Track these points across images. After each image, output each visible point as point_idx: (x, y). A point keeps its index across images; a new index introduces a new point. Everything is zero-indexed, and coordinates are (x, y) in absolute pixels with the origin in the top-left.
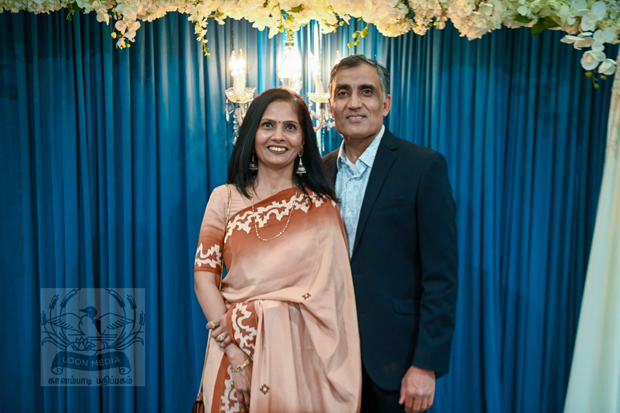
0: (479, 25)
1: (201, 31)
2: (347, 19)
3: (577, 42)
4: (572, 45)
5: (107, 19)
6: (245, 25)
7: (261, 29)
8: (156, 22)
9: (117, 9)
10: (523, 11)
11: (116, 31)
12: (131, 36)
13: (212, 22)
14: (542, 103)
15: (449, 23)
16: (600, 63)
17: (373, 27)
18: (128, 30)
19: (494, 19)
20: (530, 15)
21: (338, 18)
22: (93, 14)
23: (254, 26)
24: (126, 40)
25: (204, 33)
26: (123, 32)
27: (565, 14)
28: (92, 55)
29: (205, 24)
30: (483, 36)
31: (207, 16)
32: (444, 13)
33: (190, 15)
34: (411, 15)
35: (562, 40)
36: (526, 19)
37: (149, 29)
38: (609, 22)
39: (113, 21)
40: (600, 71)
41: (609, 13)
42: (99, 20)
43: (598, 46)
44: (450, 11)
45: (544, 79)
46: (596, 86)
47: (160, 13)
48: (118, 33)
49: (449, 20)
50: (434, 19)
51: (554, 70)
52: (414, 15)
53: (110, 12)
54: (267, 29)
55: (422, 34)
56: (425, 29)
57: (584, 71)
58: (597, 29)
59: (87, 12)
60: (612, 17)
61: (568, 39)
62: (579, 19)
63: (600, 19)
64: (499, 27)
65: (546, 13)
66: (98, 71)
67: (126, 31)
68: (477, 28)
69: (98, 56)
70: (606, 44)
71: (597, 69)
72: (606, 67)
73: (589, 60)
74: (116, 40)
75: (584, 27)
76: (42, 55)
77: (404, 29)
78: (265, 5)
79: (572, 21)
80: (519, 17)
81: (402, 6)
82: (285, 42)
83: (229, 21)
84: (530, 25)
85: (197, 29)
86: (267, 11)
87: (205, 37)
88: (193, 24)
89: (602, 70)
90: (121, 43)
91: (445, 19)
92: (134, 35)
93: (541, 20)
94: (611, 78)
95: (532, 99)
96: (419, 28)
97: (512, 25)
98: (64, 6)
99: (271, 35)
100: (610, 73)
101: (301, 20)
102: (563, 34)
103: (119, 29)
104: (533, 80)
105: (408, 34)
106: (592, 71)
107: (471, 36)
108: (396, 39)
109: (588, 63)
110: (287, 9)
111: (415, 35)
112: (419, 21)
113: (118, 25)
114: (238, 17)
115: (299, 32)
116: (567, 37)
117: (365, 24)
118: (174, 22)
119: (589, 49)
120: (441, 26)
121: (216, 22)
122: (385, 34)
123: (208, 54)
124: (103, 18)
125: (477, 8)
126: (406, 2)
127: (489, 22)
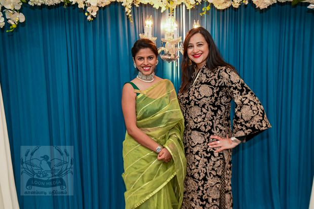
0: (266, 1)
1: (128, 10)
2: (200, 1)
5: (83, 6)
6: (149, 6)
7: (157, 8)
8: (105, 7)
9: (87, 1)
12: (94, 14)
13: (133, 5)
17: (212, 5)
21: (195, 1)
22: (77, 4)
23: (154, 7)
25: (130, 11)
26: (90, 13)
28: (74, 25)
29: (130, 7)
30: (268, 7)
31: (131, 3)
33: (122, 3)
35: (308, 7)
37: (102, 10)
39: (86, 7)
42: (79, 6)
47: (108, 3)
48: (88, 13)
53: (84, 3)
54: (160, 8)
55: (237, 7)
56: (238, 5)
59: (74, 3)
64: (276, 2)
67: (92, 12)
68: (265, 3)
74: (87, 17)
77: (228, 5)
82: (169, 14)
83: (141, 4)
84: (291, 1)
85: (126, 9)
87: (130, 13)
88: (123, 8)
90: (89, 18)
92: (96, 13)
96: (236, 4)
97: (281, 1)
98: (62, 1)
99: (162, 11)
101: (177, 3)
102: (309, 4)
103: (88, 11)
105: (229, 7)
107: (262, 7)
108: (223, 10)
111: (233, 8)
112: (235, 1)
113: (89, 9)
114: (145, 3)
115: (177, 8)
116: (311, 5)
117: (209, 3)
120: (246, 3)
122: (218, 8)
123: (132, 21)
124: (81, 6)
127: (272, 1)
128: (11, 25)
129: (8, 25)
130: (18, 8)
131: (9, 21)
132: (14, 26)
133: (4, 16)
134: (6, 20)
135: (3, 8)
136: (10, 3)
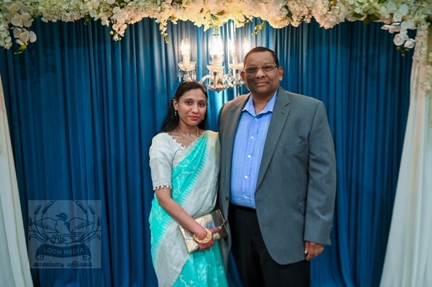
0: (331, 20)
1: (163, 29)
2: (251, 19)
3: (391, 29)
4: (388, 31)
5: (107, 23)
6: (189, 24)
7: (199, 26)
8: (136, 24)
9: (113, 17)
10: (358, 11)
11: (113, 30)
12: (122, 33)
13: (169, 23)
14: (370, 67)
15: (313, 19)
16: (405, 41)
17: (267, 23)
18: (120, 29)
19: (340, 16)
20: (362, 13)
21: (245, 17)
22: (100, 20)
23: (195, 24)
24: (119, 36)
25: (165, 29)
26: (117, 31)
27: (383, 11)
28: (99, 46)
29: (165, 24)
30: (334, 26)
31: (166, 20)
32: (310, 13)
33: (156, 19)
34: (290, 15)
35: (382, 28)
36: (360, 16)
37: (132, 29)
38: (410, 16)
39: (111, 25)
40: (405, 46)
41: (410, 11)
42: (103, 24)
43: (404, 31)
44: (313, 11)
45: (371, 52)
46: (403, 55)
47: (139, 19)
48: (114, 31)
49: (313, 17)
50: (304, 17)
51: (377, 47)
52: (292, 15)
53: (109, 19)
54: (203, 26)
55: (296, 26)
56: (298, 23)
57: (395, 46)
58: (403, 20)
59: (96, 19)
60: (412, 13)
61: (386, 27)
62: (392, 15)
63: (405, 14)
64: (343, 21)
65: (372, 12)
66: (103, 54)
67: (119, 30)
68: (330, 22)
69: (102, 46)
70: (408, 30)
71: (403, 45)
72: (409, 44)
73: (398, 39)
74: (113, 36)
75: (395, 19)
76: (70, 47)
77: (286, 24)
78: (202, 11)
79: (388, 16)
80: (355, 15)
81: (284, 9)
82: (214, 33)
83: (180, 22)
84: (362, 19)
85: (161, 28)
86: (202, 15)
87: (165, 32)
88: (158, 25)
89: (406, 45)
90: (116, 38)
91: (310, 17)
92: (124, 32)
93: (369, 16)
94: (412, 50)
95: (364, 65)
96: (295, 22)
97: (351, 19)
98: (82, 16)
99: (205, 30)
100: (411, 47)
101: (223, 20)
102: (383, 24)
103: (114, 29)
104: (364, 53)
105: (288, 27)
106: (400, 46)
107: (327, 27)
108: (281, 30)
109: (398, 41)
110: (214, 13)
111: (292, 27)
112: (295, 18)
113: (115, 27)
114: (185, 19)
115: (221, 27)
116: (385, 26)
117: (262, 21)
118: (147, 24)
119: (399, 33)
120: (308, 21)
121: (172, 23)
122: (275, 26)
123: (169, 43)
125: (330, 9)
126: (286, 7)
127: (337, 18)
128: (20, 46)
129: (15, 46)
130: (29, 25)
131: (18, 41)
132: (24, 47)
133: (12, 35)
134: (14, 40)
135: (10, 25)
136: (18, 20)
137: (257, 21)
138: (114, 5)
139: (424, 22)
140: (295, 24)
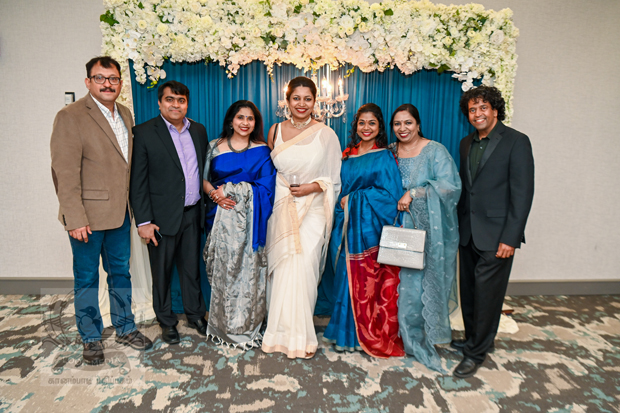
0: (411, 67)
1: (270, 69)
2: (343, 64)
3: (460, 77)
4: (457, 79)
5: (224, 63)
6: (292, 66)
7: (300, 68)
8: (247, 65)
9: (229, 59)
10: (432, 61)
12: (235, 72)
13: (275, 64)
15: (395, 66)
17: (357, 68)
18: (234, 69)
19: (418, 64)
20: (436, 63)
21: (339, 63)
22: (218, 62)
23: (296, 66)
24: (232, 74)
26: (231, 70)
27: (453, 63)
29: (272, 66)
30: (413, 73)
31: (273, 62)
32: (393, 61)
33: (264, 61)
34: (377, 62)
36: (434, 64)
37: (243, 68)
38: (475, 68)
39: (227, 65)
43: (470, 80)
44: (396, 60)
47: (249, 61)
48: (229, 71)
49: (396, 64)
50: (389, 64)
53: (226, 61)
54: (303, 68)
55: (382, 71)
56: (383, 69)
58: (470, 71)
59: (215, 61)
60: (476, 65)
61: (454, 76)
62: (461, 65)
63: (471, 66)
64: (421, 68)
65: (444, 62)
68: (410, 69)
70: (473, 79)
73: (465, 86)
74: (228, 74)
75: (463, 70)
77: (373, 68)
78: (302, 56)
79: (457, 67)
80: (431, 64)
81: (372, 57)
83: (284, 64)
84: (437, 68)
85: (268, 68)
86: (303, 59)
87: (271, 73)
88: (265, 67)
90: (230, 76)
91: (394, 64)
93: (442, 65)
95: (440, 106)
97: (427, 67)
98: (203, 58)
101: (321, 63)
102: (453, 73)
103: (229, 69)
104: (441, 96)
105: (375, 71)
107: (407, 73)
108: (369, 74)
110: (313, 58)
111: (378, 71)
112: (381, 65)
113: (229, 67)
114: (288, 62)
117: (353, 66)
118: (255, 64)
119: (466, 81)
120: (392, 67)
122: (364, 71)
123: (273, 81)
124: (222, 63)
125: (409, 59)
126: (374, 55)
127: (416, 67)
128: (151, 81)
129: (149, 81)
130: (160, 64)
131: (151, 78)
132: (155, 82)
133: (146, 73)
134: (148, 76)
135: (146, 64)
136: (153, 60)
137: (349, 65)
138: (231, 49)
139: (486, 73)
140: (381, 69)
